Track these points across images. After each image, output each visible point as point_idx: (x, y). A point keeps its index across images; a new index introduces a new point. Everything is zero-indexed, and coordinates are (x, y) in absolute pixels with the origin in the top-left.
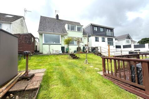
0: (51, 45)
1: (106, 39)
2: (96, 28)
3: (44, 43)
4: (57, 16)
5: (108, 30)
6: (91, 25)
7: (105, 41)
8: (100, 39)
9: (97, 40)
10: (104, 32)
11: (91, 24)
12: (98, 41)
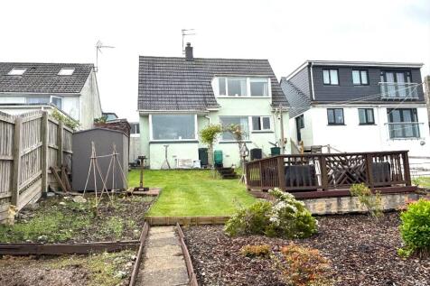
0: (170, 145)
1: (381, 114)
2: (334, 74)
3: (152, 140)
4: (189, 49)
5: (390, 76)
6: (309, 66)
7: (373, 123)
8: (351, 114)
9: (335, 121)
10: (368, 84)
11: (310, 63)
12: (343, 124)
